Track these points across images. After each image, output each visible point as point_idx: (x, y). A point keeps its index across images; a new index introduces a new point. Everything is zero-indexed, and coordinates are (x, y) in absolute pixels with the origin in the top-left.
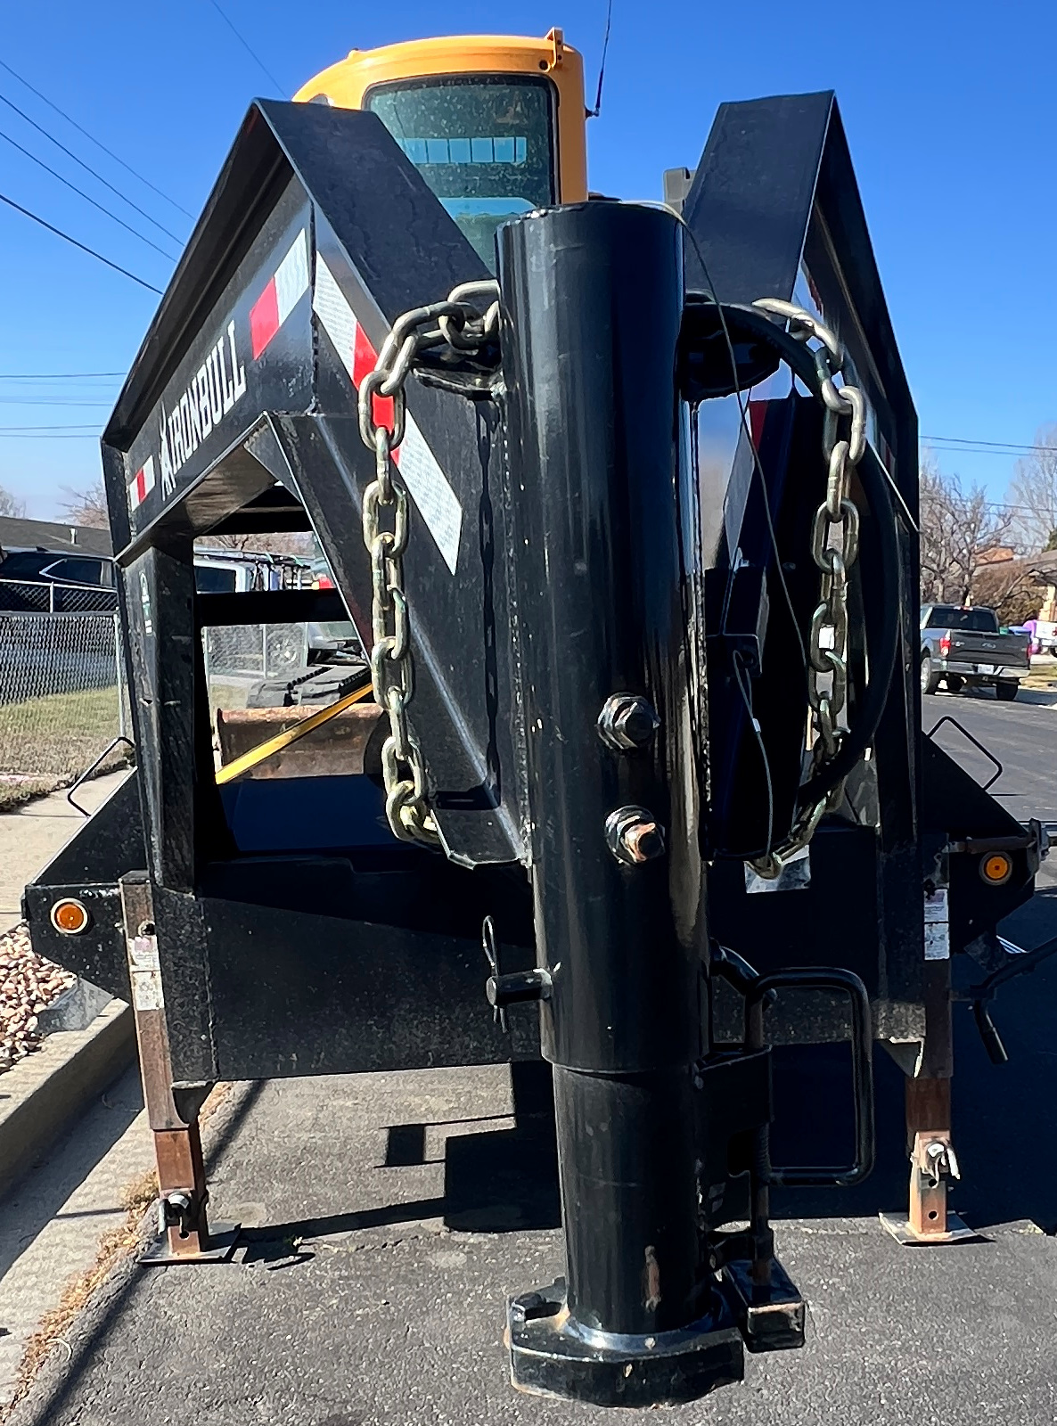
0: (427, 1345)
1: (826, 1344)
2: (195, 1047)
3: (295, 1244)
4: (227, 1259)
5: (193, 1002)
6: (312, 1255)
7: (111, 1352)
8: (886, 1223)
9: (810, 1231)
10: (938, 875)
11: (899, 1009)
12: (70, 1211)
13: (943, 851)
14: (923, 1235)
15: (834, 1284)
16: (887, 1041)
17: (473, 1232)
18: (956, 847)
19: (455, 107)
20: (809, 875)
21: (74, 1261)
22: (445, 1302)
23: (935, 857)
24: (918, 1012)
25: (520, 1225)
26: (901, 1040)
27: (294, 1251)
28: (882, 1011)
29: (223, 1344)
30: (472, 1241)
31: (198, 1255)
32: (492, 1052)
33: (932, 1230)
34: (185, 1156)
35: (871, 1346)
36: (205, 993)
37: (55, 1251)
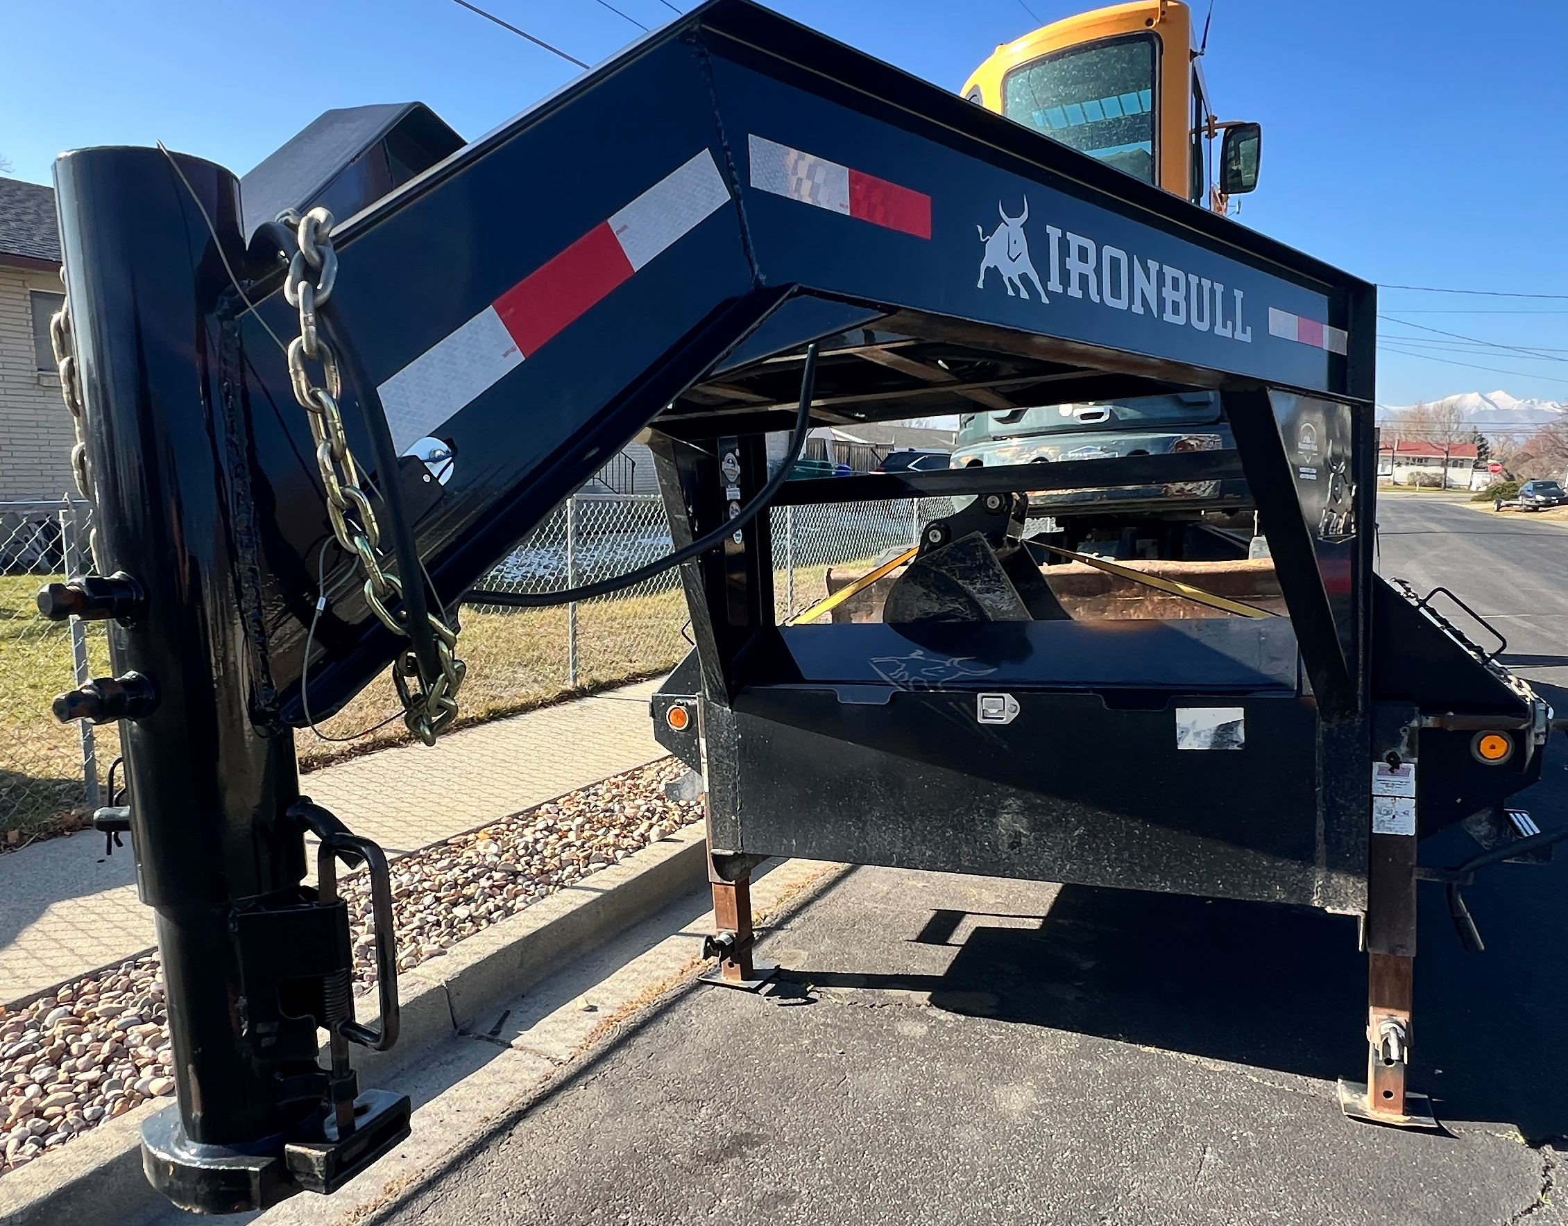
0: (850, 1096)
1: (1199, 1193)
2: (728, 824)
3: (808, 989)
4: (755, 991)
5: (727, 791)
6: (815, 1001)
7: (640, 1040)
8: (1342, 1092)
9: (1255, 1080)
10: (1403, 749)
11: (1338, 880)
12: (688, 932)
13: (1411, 725)
14: (1375, 1113)
15: (1246, 1137)
16: (1322, 909)
17: (947, 1010)
18: (1430, 722)
19: (1070, 73)
20: (1243, 738)
21: (668, 968)
22: (887, 1065)
23: (1401, 730)
24: (1360, 886)
25: (989, 1013)
26: (1338, 911)
27: (804, 994)
28: (1318, 879)
29: (710, 1055)
30: (942, 1017)
31: (738, 982)
32: (944, 862)
33: (1386, 1110)
34: (732, 905)
35: (1246, 1209)
36: (735, 784)
37: (663, 957)
